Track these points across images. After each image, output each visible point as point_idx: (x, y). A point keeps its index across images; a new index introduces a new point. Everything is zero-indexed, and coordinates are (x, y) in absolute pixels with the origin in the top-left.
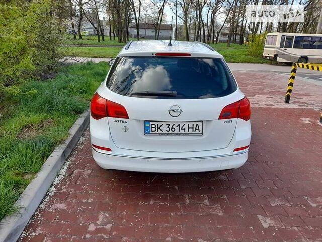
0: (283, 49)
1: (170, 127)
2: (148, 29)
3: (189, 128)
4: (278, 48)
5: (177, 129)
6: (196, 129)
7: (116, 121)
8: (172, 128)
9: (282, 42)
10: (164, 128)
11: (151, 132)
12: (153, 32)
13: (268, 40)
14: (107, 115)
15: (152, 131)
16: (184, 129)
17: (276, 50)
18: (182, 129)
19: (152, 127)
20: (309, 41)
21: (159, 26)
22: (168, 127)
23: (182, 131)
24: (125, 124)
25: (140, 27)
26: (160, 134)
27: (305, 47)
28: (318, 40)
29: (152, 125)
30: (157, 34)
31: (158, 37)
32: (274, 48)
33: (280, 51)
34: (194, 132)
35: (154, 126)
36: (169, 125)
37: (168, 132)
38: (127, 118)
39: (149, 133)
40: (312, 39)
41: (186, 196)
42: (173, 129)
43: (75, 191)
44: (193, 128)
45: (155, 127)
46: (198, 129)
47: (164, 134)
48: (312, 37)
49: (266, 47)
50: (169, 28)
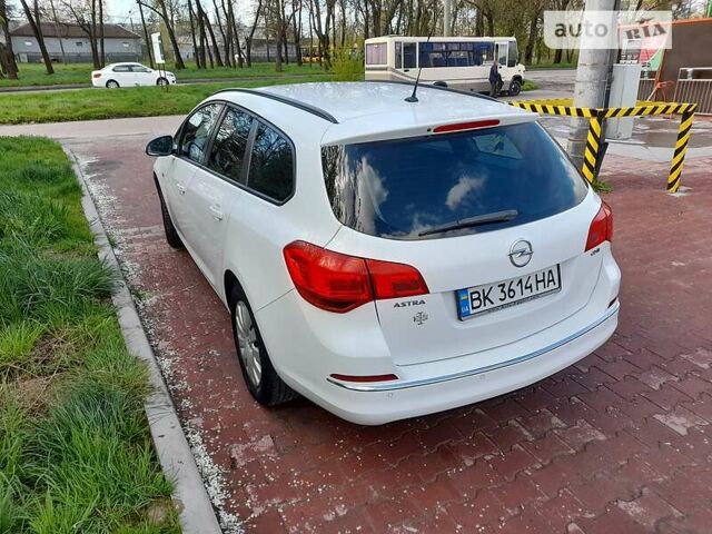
0: (402, 70)
1: (506, 289)
2: (67, 37)
3: (537, 282)
4: (392, 70)
5: (517, 290)
6: (549, 281)
7: (397, 305)
8: (510, 290)
9: (398, 56)
10: (496, 295)
11: (472, 312)
12: (79, 44)
13: (369, 52)
14: (374, 297)
15: (473, 308)
16: (530, 287)
17: (389, 72)
18: (526, 288)
19: (473, 300)
20: (442, 52)
21: (98, 30)
22: (502, 291)
23: (527, 293)
24: (420, 308)
25: (44, 33)
26: (489, 311)
27: (438, 63)
28: (456, 48)
29: (472, 294)
30: (99, 50)
31: (103, 57)
32: (386, 69)
33: (397, 75)
34: (547, 289)
35: (475, 296)
36: (503, 285)
37: (504, 302)
38: (426, 291)
39: (468, 314)
40: (447, 48)
41: (512, 422)
42: (512, 294)
43: (284, 502)
44: (543, 280)
45: (479, 299)
46: (553, 280)
47: (497, 308)
48: (446, 44)
49: (369, 69)
50: (119, 32)
